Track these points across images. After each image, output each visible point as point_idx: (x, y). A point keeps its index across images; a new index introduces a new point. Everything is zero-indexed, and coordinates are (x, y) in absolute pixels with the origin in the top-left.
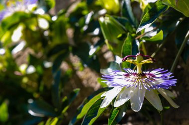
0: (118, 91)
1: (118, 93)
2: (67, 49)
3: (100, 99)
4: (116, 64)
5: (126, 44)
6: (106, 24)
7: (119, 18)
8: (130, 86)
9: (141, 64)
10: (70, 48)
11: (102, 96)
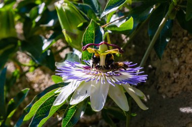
0: (76, 86)
1: (75, 88)
2: (16, 44)
3: (53, 97)
4: (75, 56)
5: (88, 32)
6: (64, 10)
7: (79, 4)
8: (90, 79)
9: (105, 54)
10: (19, 43)
11: (55, 92)
